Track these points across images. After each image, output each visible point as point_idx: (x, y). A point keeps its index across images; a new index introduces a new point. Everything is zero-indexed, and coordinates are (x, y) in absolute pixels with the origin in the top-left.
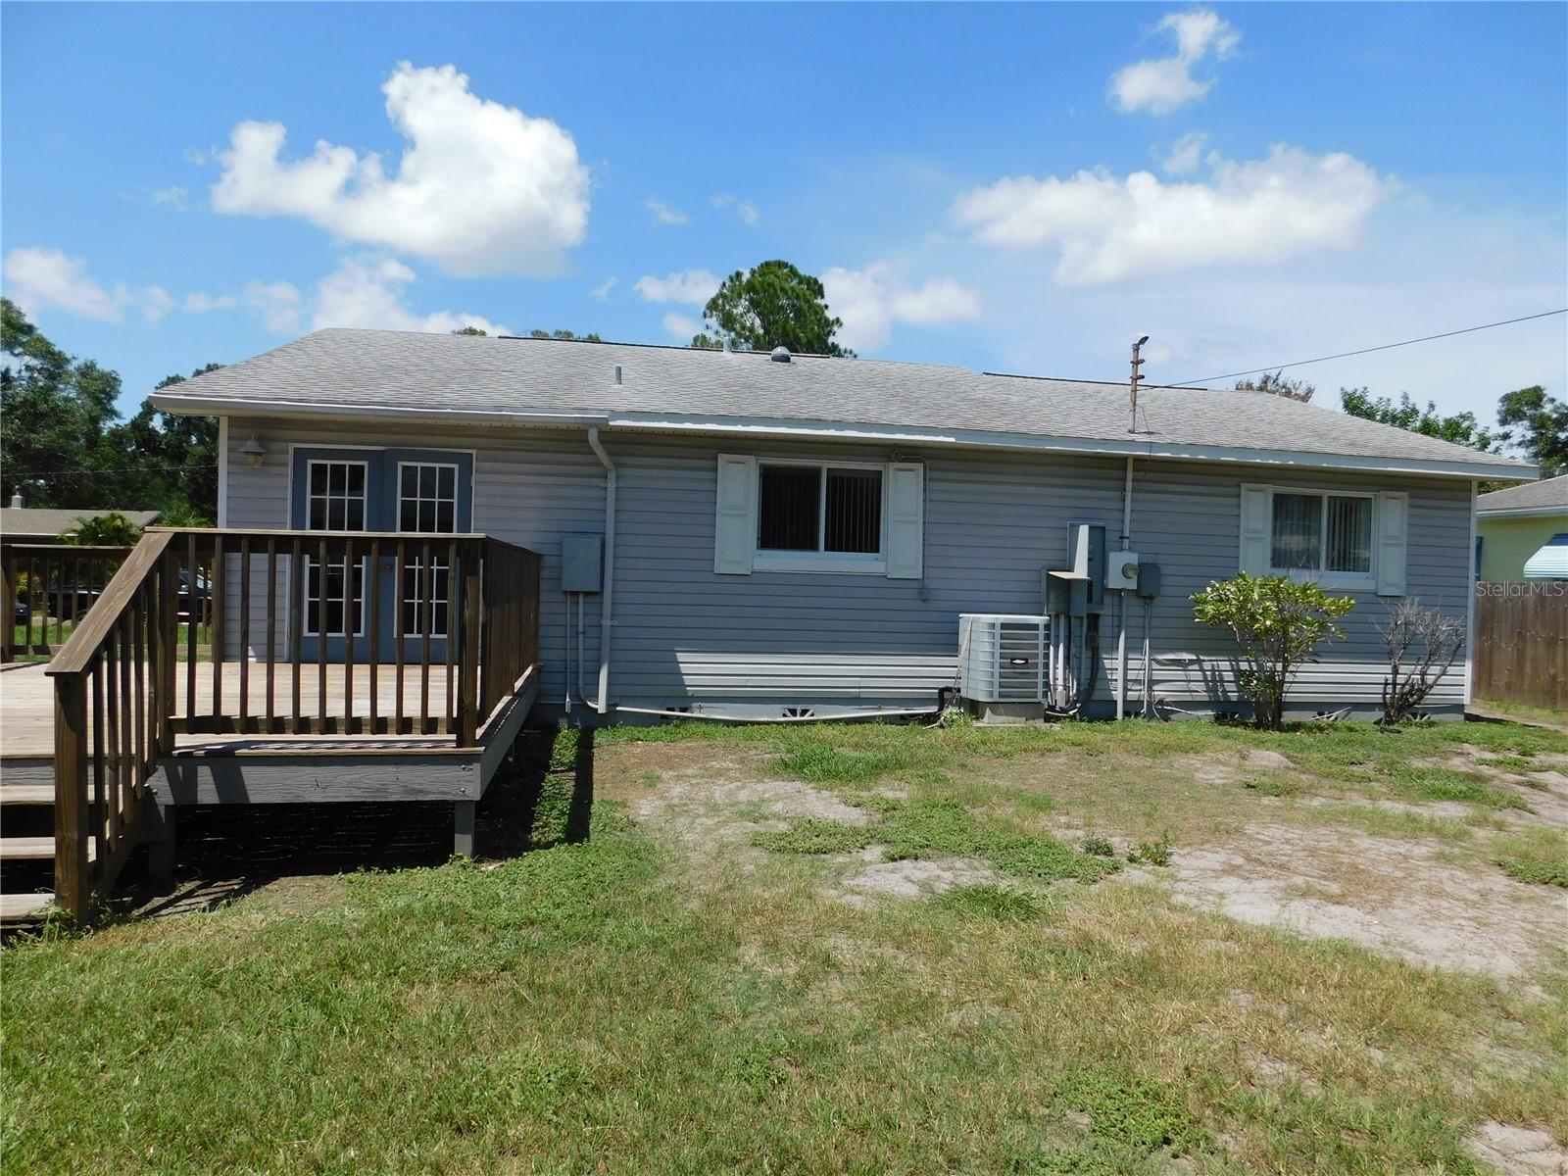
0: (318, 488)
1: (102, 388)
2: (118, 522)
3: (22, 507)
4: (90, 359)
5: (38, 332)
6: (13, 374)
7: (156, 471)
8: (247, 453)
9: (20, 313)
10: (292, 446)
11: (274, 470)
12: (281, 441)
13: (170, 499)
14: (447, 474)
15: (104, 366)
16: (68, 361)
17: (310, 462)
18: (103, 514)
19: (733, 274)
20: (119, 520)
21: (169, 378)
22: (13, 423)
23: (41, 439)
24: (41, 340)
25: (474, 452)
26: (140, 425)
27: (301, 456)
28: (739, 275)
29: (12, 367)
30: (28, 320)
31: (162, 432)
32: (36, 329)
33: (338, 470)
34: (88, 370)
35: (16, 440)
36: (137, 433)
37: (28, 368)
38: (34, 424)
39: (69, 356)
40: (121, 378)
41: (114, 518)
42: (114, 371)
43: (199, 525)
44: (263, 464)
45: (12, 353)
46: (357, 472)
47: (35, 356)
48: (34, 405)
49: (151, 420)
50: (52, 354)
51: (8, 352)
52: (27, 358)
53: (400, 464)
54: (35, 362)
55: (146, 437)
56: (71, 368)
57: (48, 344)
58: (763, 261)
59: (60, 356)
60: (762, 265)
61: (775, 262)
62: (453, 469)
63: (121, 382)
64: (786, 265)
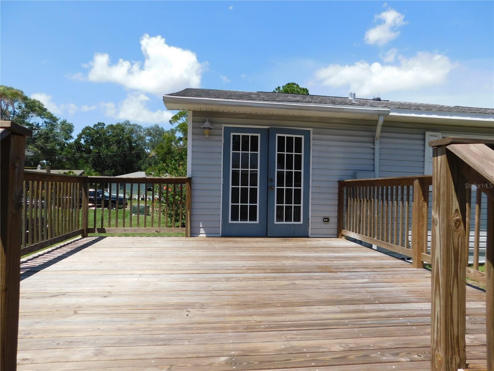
0: (236, 148)
1: (68, 129)
2: (72, 174)
3: (41, 169)
4: (65, 119)
5: (48, 111)
6: (40, 125)
7: (81, 157)
8: (205, 128)
9: (43, 104)
10: (223, 126)
11: (217, 138)
12: (217, 123)
13: (84, 166)
14: (299, 140)
15: (69, 122)
16: (57, 120)
17: (232, 134)
18: (67, 171)
19: (277, 87)
20: (72, 173)
21: (86, 127)
22: (41, 140)
23: (49, 146)
24: (49, 113)
25: (311, 130)
26: (77, 142)
27: (228, 131)
28: (279, 88)
29: (39, 123)
30: (45, 107)
31: (84, 144)
32: (47, 110)
33: (245, 138)
34: (64, 123)
35: (42, 146)
36: (76, 145)
37: (45, 122)
38: (47, 141)
39: (58, 118)
40: (74, 125)
41: (70, 172)
42: (72, 123)
43: (96, 175)
44: (210, 135)
45: (41, 117)
46: (255, 139)
47: (47, 118)
48: (48, 134)
49: (81, 140)
50: (53, 117)
51: (40, 117)
52: (45, 119)
53: (277, 135)
54: (48, 120)
55: (79, 146)
56: (59, 122)
57: (51, 115)
58: (287, 83)
59: (55, 118)
60: (287, 84)
61: (291, 83)
62: (301, 138)
63: (74, 127)
64: (295, 84)
